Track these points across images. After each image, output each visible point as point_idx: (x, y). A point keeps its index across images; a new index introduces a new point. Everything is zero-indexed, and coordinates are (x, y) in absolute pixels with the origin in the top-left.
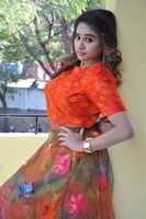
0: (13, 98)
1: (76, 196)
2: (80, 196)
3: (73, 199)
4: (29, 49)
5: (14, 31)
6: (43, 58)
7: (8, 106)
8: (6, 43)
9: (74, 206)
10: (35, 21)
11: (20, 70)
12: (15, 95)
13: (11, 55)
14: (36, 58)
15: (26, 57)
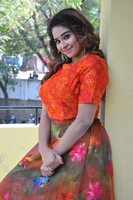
0: (14, 89)
1: (93, 183)
2: (97, 183)
3: (90, 186)
4: (29, 43)
5: (14, 27)
6: (41, 51)
7: (10, 97)
8: (6, 37)
9: (92, 194)
10: (34, 17)
11: (21, 62)
12: (15, 87)
13: (12, 49)
14: (35, 51)
15: (26, 51)
